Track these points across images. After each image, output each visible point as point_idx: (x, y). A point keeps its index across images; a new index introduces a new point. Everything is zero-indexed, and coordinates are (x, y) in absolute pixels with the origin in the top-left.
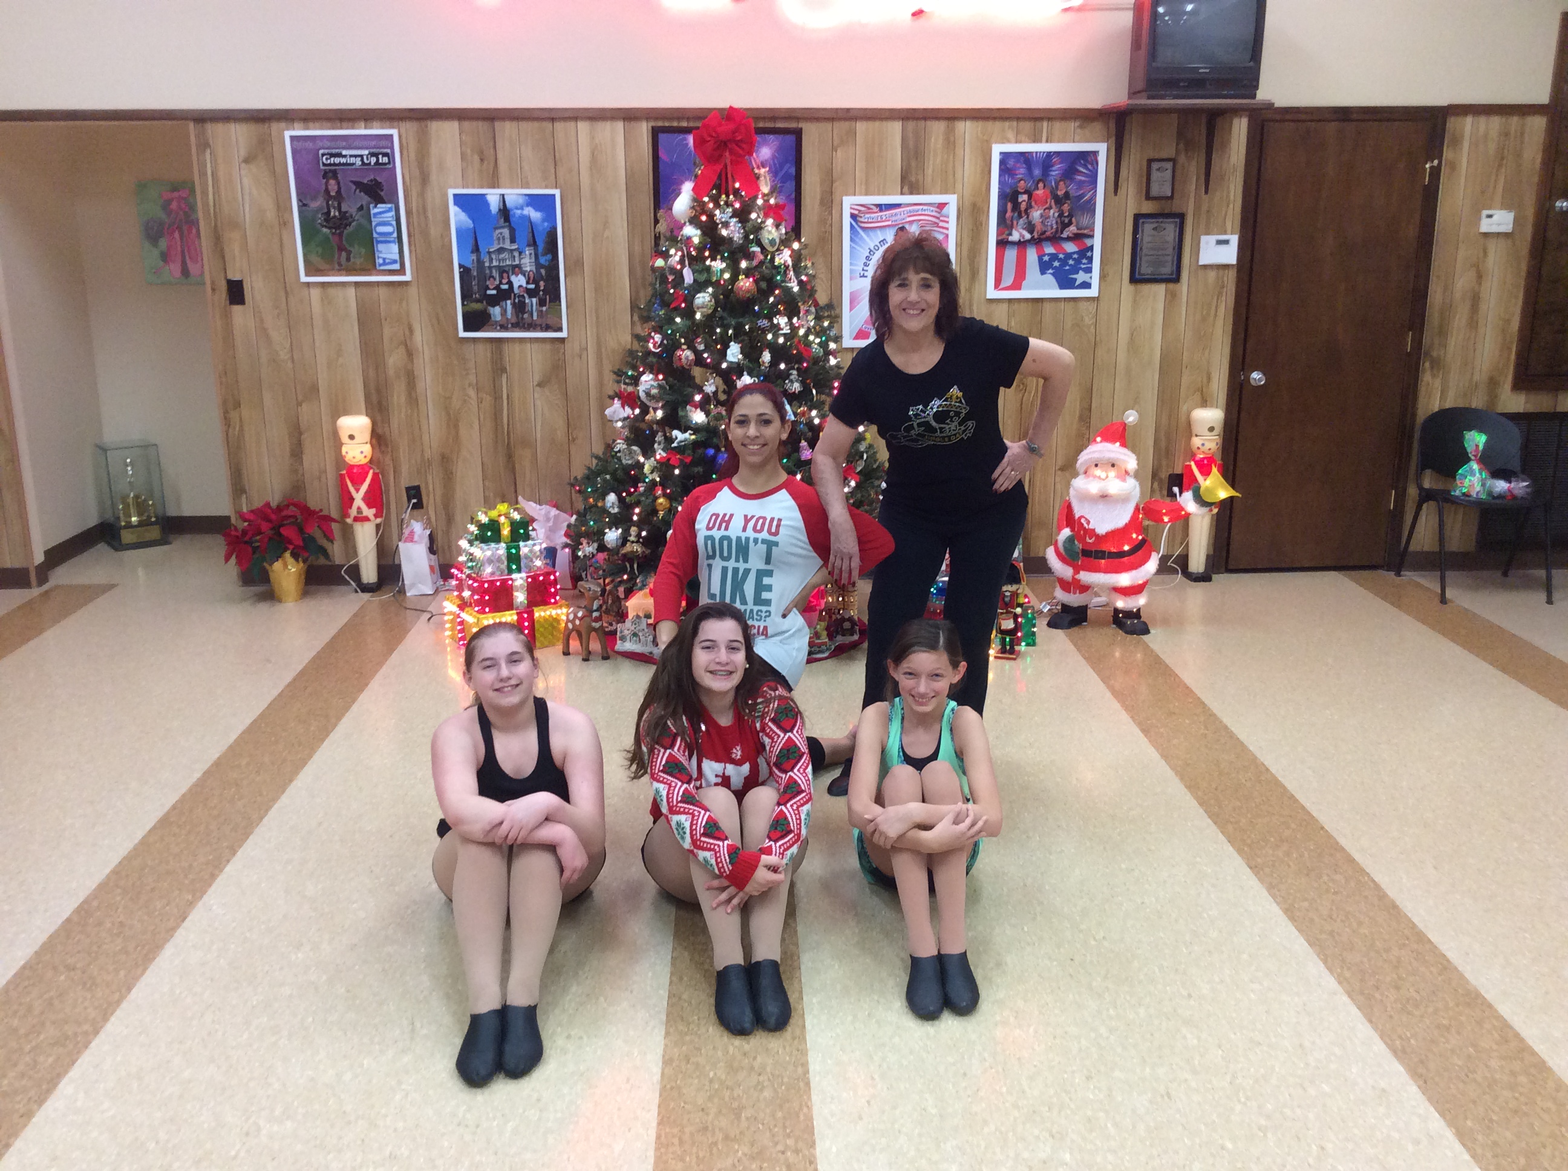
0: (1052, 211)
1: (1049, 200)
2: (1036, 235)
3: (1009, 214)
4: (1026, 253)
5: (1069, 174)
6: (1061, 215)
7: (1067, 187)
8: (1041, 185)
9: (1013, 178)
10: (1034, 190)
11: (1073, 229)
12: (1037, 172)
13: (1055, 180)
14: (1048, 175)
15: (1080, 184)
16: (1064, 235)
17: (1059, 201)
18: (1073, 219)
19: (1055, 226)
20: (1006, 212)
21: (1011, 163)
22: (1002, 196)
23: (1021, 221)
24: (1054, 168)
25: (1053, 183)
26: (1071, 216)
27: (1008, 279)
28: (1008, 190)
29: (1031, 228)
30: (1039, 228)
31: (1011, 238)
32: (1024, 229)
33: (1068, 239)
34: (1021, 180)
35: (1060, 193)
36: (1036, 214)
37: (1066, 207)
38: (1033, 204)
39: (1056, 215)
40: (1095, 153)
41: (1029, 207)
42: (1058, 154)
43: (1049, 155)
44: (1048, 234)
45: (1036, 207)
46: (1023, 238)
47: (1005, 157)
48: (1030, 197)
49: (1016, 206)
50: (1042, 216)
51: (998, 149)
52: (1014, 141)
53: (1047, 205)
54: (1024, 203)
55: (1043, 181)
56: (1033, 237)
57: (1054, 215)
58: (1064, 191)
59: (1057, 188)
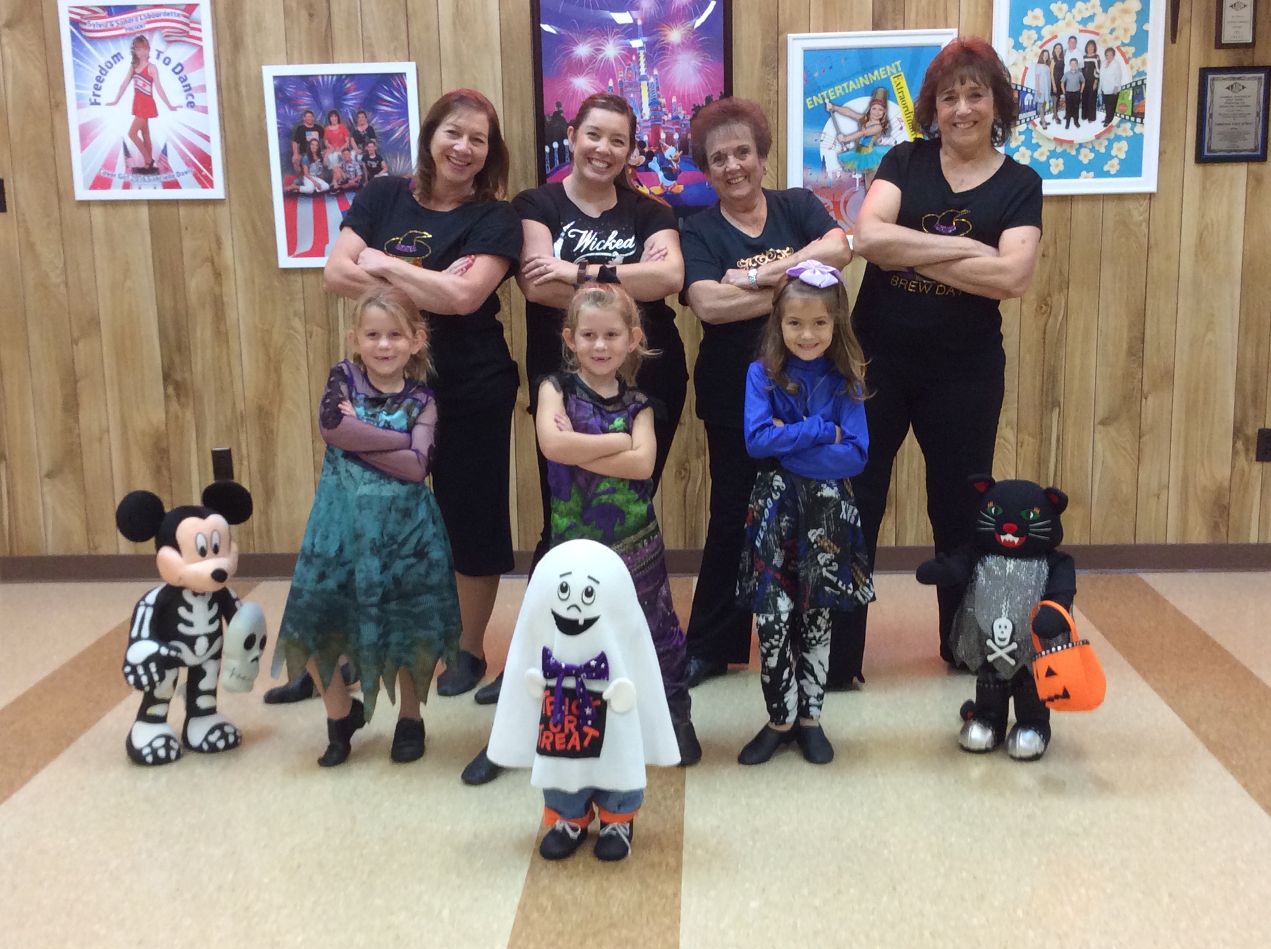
0: (353, 153)
1: (347, 139)
2: (336, 185)
3: (296, 157)
4: (324, 207)
5: (370, 103)
6: (366, 158)
7: (369, 122)
8: (334, 119)
10: (326, 125)
11: (383, 175)
12: (327, 102)
13: (352, 111)
14: (342, 105)
15: (386, 117)
17: (361, 140)
18: (383, 163)
19: (360, 173)
20: (291, 154)
21: (290, 90)
22: (285, 135)
23: (314, 166)
24: (349, 96)
25: (351, 117)
26: (379, 159)
27: (306, 243)
28: (291, 126)
29: (327, 175)
30: (338, 174)
31: (303, 189)
32: (318, 176)
34: (307, 112)
35: (362, 129)
36: (333, 157)
37: (371, 147)
38: (327, 143)
39: (360, 157)
40: (401, 76)
41: (322, 148)
42: (351, 77)
43: (341, 78)
44: (352, 182)
45: (332, 148)
46: (319, 188)
47: (281, 83)
48: (322, 133)
49: (304, 147)
50: (340, 159)
51: (270, 73)
52: (289, 62)
53: (346, 145)
54: (315, 143)
55: (334, 112)
56: (332, 187)
57: (356, 157)
58: (366, 126)
59: (356, 122)
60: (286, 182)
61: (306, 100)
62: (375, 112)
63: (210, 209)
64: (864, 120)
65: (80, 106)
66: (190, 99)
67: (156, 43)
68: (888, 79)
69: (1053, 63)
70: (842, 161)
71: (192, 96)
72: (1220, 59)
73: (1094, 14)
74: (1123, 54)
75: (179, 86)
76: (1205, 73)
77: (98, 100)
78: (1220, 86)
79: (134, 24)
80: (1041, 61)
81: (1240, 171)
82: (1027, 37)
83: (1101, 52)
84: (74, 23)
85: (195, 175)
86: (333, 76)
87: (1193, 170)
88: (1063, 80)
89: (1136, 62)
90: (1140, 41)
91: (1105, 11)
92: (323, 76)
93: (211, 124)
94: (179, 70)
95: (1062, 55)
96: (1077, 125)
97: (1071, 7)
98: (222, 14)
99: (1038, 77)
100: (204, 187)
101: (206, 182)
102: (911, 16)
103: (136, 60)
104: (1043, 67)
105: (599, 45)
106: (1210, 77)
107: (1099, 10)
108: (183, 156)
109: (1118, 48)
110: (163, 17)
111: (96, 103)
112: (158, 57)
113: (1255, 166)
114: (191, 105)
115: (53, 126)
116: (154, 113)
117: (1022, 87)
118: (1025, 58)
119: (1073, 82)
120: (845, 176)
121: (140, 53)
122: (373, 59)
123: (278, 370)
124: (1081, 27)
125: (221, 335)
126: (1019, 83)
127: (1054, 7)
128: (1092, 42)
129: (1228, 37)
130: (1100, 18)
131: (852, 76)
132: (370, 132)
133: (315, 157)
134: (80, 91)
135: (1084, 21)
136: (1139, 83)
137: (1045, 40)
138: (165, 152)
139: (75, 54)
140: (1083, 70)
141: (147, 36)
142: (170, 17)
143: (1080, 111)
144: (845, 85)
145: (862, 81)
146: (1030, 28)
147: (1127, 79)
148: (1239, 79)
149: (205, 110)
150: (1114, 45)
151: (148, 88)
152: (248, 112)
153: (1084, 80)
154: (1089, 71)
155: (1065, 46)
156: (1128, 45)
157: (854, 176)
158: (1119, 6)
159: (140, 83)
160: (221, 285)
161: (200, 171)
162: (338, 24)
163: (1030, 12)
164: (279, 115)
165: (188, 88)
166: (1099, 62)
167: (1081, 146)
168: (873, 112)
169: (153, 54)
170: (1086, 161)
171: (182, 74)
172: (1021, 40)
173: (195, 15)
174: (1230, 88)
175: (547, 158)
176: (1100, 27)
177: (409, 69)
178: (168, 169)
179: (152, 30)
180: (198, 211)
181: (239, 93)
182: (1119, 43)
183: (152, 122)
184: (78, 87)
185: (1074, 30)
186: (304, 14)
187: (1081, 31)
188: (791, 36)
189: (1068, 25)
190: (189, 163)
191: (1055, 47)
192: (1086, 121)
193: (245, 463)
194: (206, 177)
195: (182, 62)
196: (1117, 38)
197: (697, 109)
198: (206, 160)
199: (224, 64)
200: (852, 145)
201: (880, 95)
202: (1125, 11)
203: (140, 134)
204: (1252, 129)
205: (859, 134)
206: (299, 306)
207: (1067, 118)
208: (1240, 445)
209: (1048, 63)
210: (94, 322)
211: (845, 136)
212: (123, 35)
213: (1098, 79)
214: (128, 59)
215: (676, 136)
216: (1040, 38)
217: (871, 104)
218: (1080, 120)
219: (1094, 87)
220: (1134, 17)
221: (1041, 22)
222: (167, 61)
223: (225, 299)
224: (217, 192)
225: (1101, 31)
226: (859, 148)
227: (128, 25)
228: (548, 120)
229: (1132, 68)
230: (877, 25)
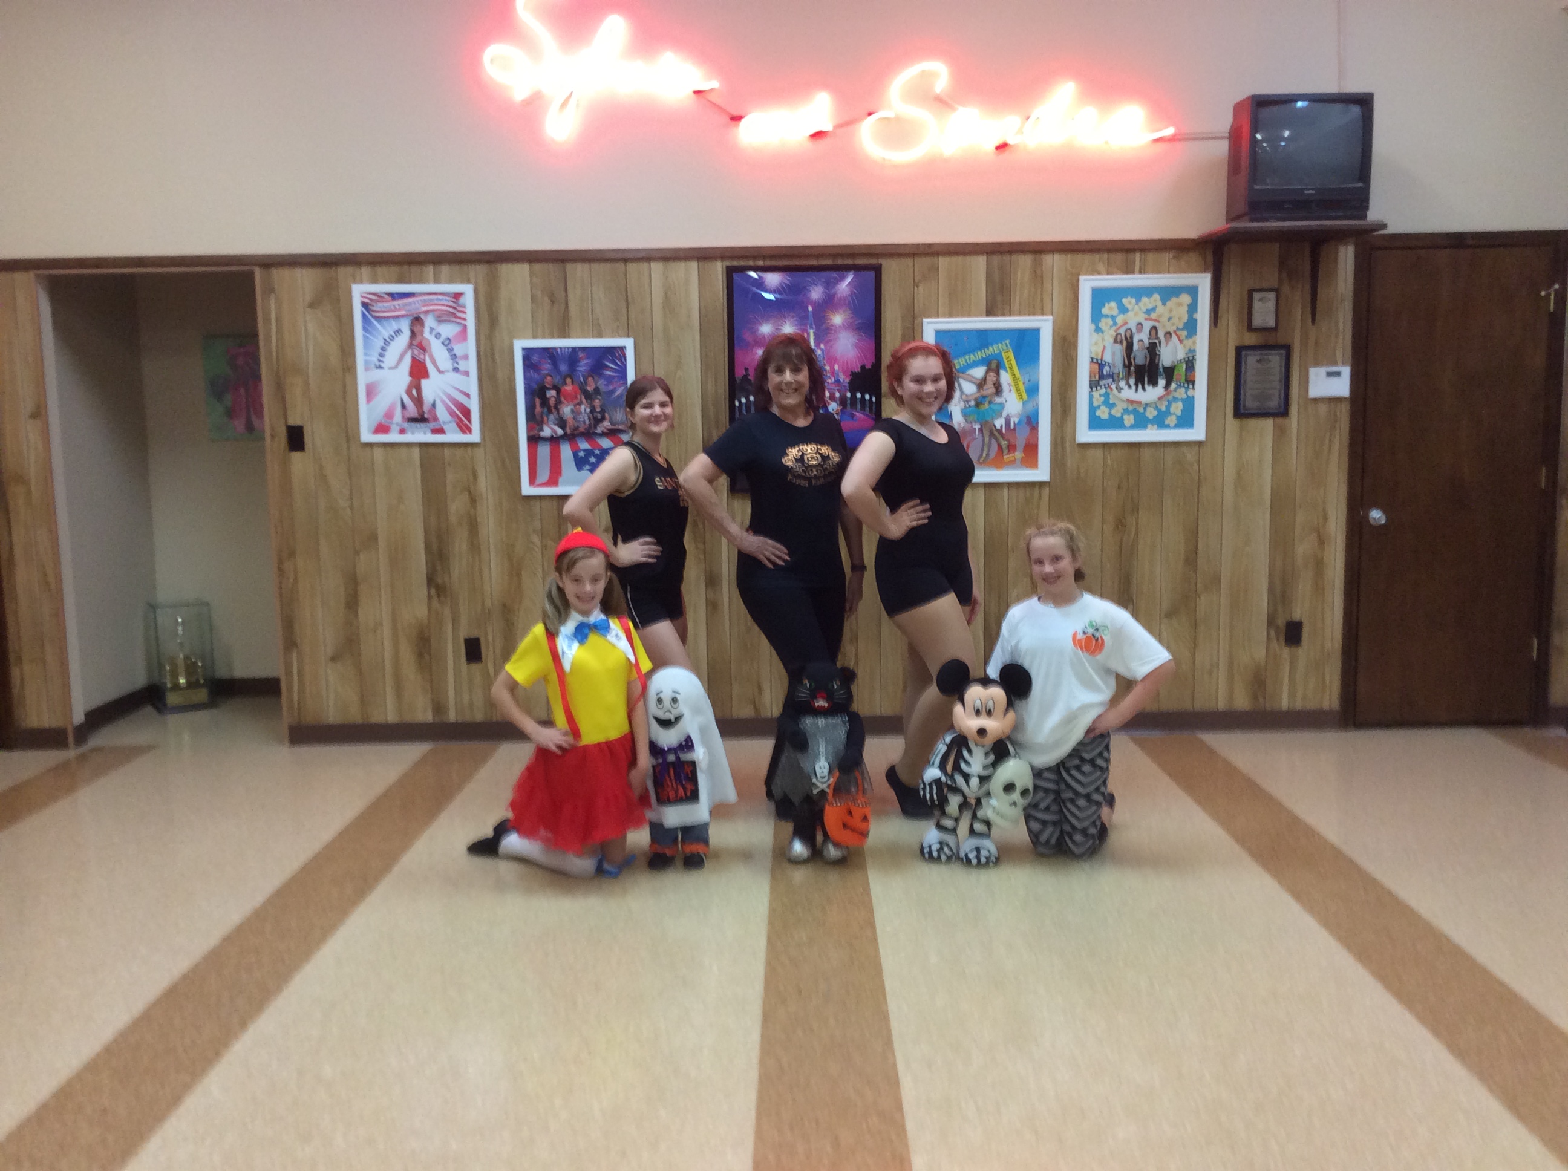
0: (583, 407)
1: (579, 396)
2: (568, 431)
3: (538, 409)
4: (559, 447)
6: (593, 410)
7: (596, 383)
8: (569, 381)
9: (539, 374)
10: (562, 386)
11: (606, 424)
12: (563, 368)
13: (583, 375)
14: (575, 370)
15: (610, 379)
16: (599, 430)
17: (589, 396)
18: (607, 415)
19: (587, 422)
20: (534, 407)
21: (535, 358)
22: (530, 392)
23: (552, 417)
24: (581, 364)
26: (603, 411)
27: (544, 474)
28: (535, 386)
29: (562, 423)
30: (571, 423)
31: (542, 434)
32: (555, 425)
33: (603, 434)
34: (548, 375)
35: (590, 389)
36: (567, 410)
37: (597, 403)
38: (563, 399)
39: (588, 410)
40: (622, 349)
41: (558, 402)
42: (583, 349)
43: (575, 350)
44: (582, 429)
45: (566, 402)
46: (556, 433)
47: (528, 353)
48: (559, 392)
49: (545, 402)
50: (573, 411)
51: (519, 346)
52: (535, 336)
53: (578, 401)
54: (553, 399)
55: (571, 377)
56: (565, 433)
57: (585, 410)
58: (594, 386)
59: (586, 383)
60: (529, 429)
61: (547, 366)
62: (600, 375)
63: (469, 450)
64: (981, 384)
65: (367, 369)
66: (456, 365)
67: (429, 322)
68: (1000, 353)
69: (1125, 343)
70: (965, 414)
71: (457, 363)
72: (1250, 339)
73: (1156, 306)
74: (1179, 337)
75: (447, 355)
76: (1239, 350)
77: (382, 364)
78: (1251, 360)
79: (413, 306)
80: (1115, 341)
81: (1268, 424)
82: (1104, 324)
83: (1161, 335)
84: (365, 305)
85: (458, 424)
86: (568, 348)
87: (1231, 424)
88: (1132, 356)
89: (1188, 343)
90: (1191, 327)
91: (1164, 304)
92: (561, 348)
93: (472, 385)
94: (448, 343)
95: (1132, 337)
96: (1144, 388)
97: (1138, 301)
98: (482, 299)
99: (1113, 354)
100: (464, 432)
101: (466, 429)
102: (1016, 306)
103: (413, 334)
104: (1118, 346)
105: (779, 325)
106: (1243, 353)
107: (1159, 303)
108: (448, 408)
109: (1175, 332)
110: (436, 302)
111: (380, 367)
112: (431, 333)
113: (1280, 420)
114: (456, 370)
115: (344, 387)
116: (426, 375)
117: (1101, 360)
118: (1103, 339)
119: (1140, 357)
120: (968, 426)
121: (415, 329)
122: (600, 335)
123: (519, 575)
124: (1146, 316)
125: (475, 547)
126: (1099, 358)
127: (1125, 301)
128: (1155, 328)
129: (1257, 321)
130: (1161, 309)
131: (973, 351)
132: (597, 390)
133: (553, 410)
134: (368, 358)
135: (1148, 312)
136: (1191, 358)
137: (1119, 325)
138: (434, 405)
139: (365, 329)
140: (1148, 348)
141: (422, 316)
142: (442, 302)
143: (1146, 379)
144: (967, 357)
145: (980, 355)
146: (1107, 316)
147: (1181, 355)
148: (1266, 354)
149: (467, 374)
150: (1171, 329)
151: (422, 356)
152: (501, 375)
153: (1148, 356)
154: (1152, 349)
155: (1134, 330)
156: (1182, 329)
157: (974, 427)
158: (1174, 300)
159: (416, 352)
160: (475, 509)
161: (461, 420)
162: (573, 309)
163: (1107, 305)
164: (525, 378)
165: (454, 357)
166: (1160, 342)
167: (1147, 405)
168: (988, 378)
169: (427, 330)
170: (1151, 417)
171: (450, 347)
172: (1100, 325)
173: (462, 301)
174: (1259, 361)
175: (737, 411)
176: (1160, 316)
177: (628, 343)
178: (436, 419)
179: (426, 312)
180: (459, 452)
181: (494, 361)
182: (1174, 328)
183: (424, 383)
184: (366, 354)
185: (1141, 318)
186: (547, 300)
187: (1146, 319)
188: (925, 320)
189: (1136, 314)
190: (452, 414)
191: (1126, 331)
192: (1151, 387)
193: (491, 649)
194: (466, 426)
195: (450, 337)
196: (1173, 324)
197: (853, 374)
198: (467, 413)
199: (482, 337)
200: (972, 403)
201: (994, 365)
202: (1180, 304)
203: (414, 392)
204: (1277, 394)
205: (978, 395)
206: (537, 524)
207: (1136, 385)
208: (1273, 633)
209: (1121, 342)
210: (373, 538)
211: (967, 396)
212: (403, 316)
213: (1159, 355)
214: (407, 333)
215: (838, 395)
216: (1115, 324)
217: (987, 372)
218: (1146, 386)
219: (1157, 361)
220: (1186, 308)
221: (1115, 312)
222: (438, 335)
223: (479, 520)
224: (475, 437)
225: (1161, 319)
226: (978, 404)
227: (408, 308)
228: (738, 381)
229: (1184, 346)
230: (989, 313)
